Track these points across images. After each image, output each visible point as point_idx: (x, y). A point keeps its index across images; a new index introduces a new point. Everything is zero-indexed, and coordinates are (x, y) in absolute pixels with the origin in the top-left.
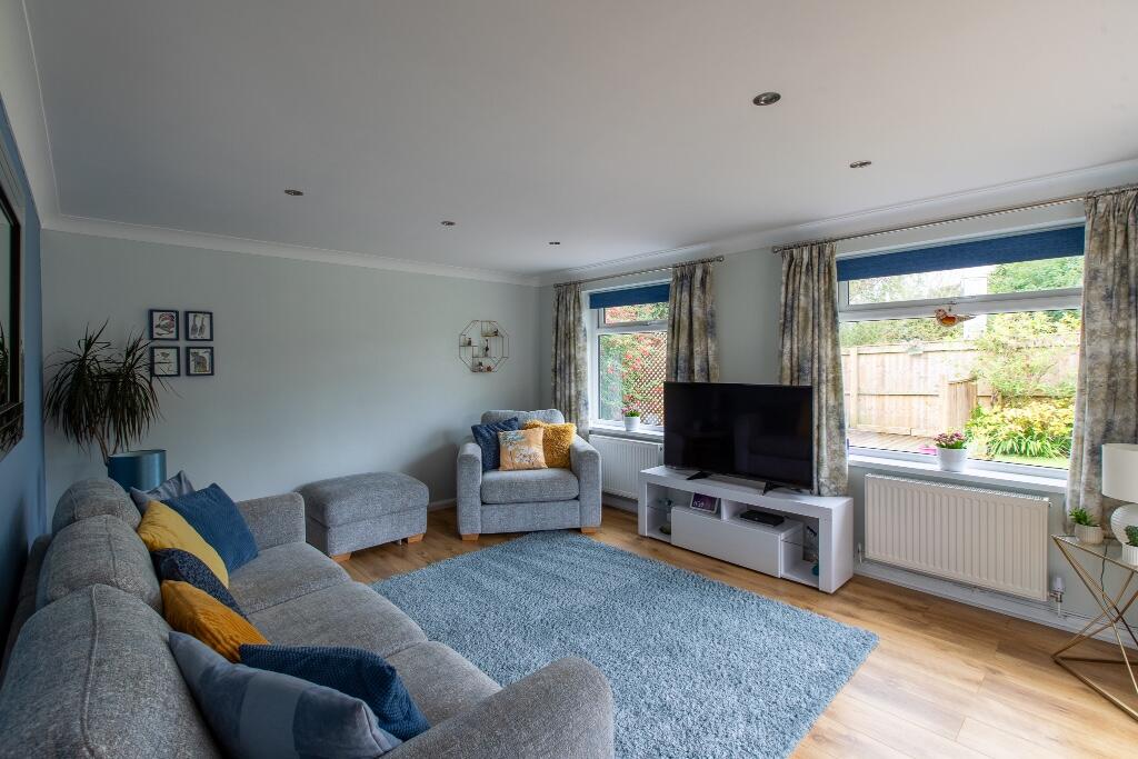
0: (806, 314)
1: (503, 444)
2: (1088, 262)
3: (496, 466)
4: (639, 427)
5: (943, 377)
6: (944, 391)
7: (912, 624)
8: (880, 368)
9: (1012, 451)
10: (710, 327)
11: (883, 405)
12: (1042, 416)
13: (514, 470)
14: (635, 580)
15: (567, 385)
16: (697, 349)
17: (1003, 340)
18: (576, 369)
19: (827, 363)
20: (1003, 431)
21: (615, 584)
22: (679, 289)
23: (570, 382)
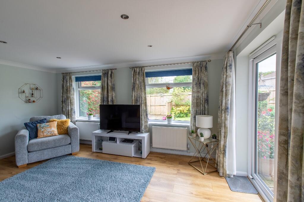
0: (138, 86)
1: (39, 129)
2: (193, 77)
3: (36, 136)
4: (93, 118)
5: (167, 101)
6: (167, 105)
7: (162, 162)
8: (155, 100)
9: (178, 117)
10: (113, 89)
11: (155, 108)
12: (183, 109)
13: (44, 137)
14: (90, 168)
15: (67, 106)
16: (109, 95)
17: (177, 93)
18: (70, 101)
19: (143, 98)
20: (177, 112)
21: (82, 171)
22: (104, 77)
23: (68, 105)
